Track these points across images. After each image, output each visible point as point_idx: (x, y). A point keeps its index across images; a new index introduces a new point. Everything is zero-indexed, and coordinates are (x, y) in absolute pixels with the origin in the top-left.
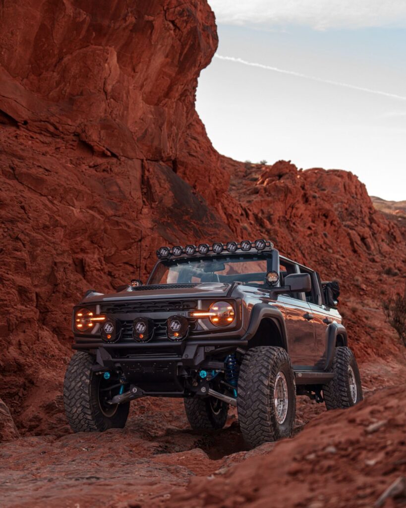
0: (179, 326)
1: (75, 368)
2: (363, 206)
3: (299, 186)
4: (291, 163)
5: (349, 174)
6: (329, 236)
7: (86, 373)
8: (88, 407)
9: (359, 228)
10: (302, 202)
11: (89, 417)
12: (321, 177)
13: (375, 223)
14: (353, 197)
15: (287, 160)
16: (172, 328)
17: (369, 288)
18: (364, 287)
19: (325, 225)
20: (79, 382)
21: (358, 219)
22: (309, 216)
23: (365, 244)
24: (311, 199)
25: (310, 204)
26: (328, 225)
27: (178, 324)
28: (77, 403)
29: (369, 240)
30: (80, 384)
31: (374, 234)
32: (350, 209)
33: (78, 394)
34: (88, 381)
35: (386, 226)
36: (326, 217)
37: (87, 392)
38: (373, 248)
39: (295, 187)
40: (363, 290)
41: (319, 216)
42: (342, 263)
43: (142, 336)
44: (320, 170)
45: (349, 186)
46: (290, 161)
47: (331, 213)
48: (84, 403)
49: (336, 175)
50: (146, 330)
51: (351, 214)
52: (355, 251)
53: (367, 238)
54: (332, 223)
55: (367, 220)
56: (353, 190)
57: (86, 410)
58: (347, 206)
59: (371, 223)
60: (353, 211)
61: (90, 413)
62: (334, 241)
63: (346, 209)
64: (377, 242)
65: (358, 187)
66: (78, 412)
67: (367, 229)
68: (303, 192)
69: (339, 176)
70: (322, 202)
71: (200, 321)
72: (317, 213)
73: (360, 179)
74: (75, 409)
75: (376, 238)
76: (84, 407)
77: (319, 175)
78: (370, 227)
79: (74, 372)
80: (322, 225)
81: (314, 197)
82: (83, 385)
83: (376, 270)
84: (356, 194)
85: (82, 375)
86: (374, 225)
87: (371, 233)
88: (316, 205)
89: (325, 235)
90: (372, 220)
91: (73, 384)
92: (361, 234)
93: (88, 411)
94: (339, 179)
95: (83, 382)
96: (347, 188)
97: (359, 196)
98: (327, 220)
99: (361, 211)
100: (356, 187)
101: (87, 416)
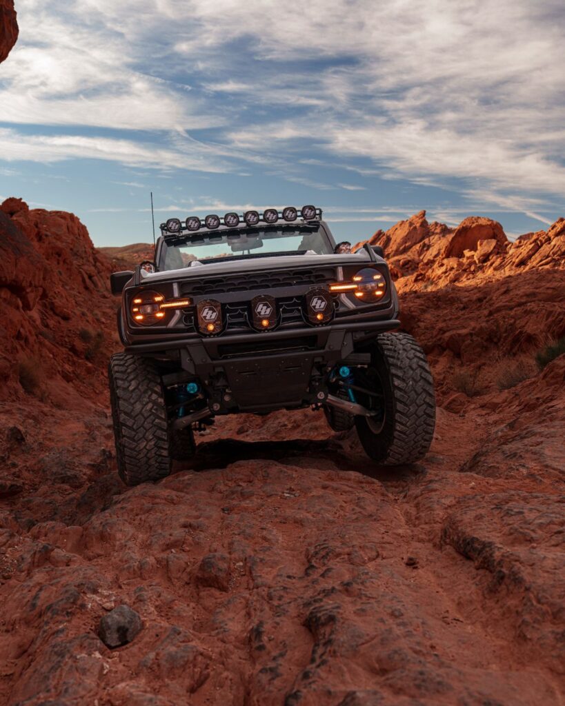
0: (324, 303)
1: (133, 382)
2: (86, 246)
3: (32, 224)
4: (22, 201)
5: (72, 216)
6: (63, 274)
7: (156, 389)
8: (166, 438)
9: (86, 267)
10: (36, 240)
11: (165, 453)
12: (44, 218)
13: (100, 262)
14: (77, 238)
15: (18, 198)
16: (314, 307)
17: (108, 322)
18: (103, 320)
19: (58, 263)
20: (147, 403)
21: (83, 258)
22: (43, 254)
23: (93, 282)
24: (44, 237)
25: (44, 242)
26: (61, 263)
27: (323, 301)
28: (147, 434)
29: (95, 278)
30: (150, 405)
31: (99, 272)
32: (75, 250)
33: (148, 420)
34: (161, 400)
35: (109, 266)
36: (59, 255)
37: (163, 416)
38: (100, 285)
39: (29, 225)
40: (103, 323)
41: (52, 254)
42: (80, 299)
43: (265, 323)
44: (43, 211)
45: (72, 227)
46: (21, 199)
47: (64, 251)
48: (159, 433)
49: (58, 216)
50: (272, 313)
51: (76, 254)
52: (86, 288)
53: (94, 276)
54: (64, 262)
55: (91, 259)
56: (76, 231)
57: (161, 443)
58: (71, 246)
59: (95, 262)
60: (78, 251)
61: (166, 447)
62: (68, 279)
63: (71, 249)
64: (103, 280)
65: (80, 228)
66: (147, 447)
67: (93, 268)
68: (36, 230)
69: (61, 218)
70: (54, 241)
71: (343, 296)
72: (50, 251)
73: (81, 221)
74: (145, 443)
75: (101, 277)
76: (159, 439)
77: (42, 217)
78: (95, 266)
79: (134, 389)
80: (56, 263)
81: (47, 236)
82: (155, 407)
83: (108, 305)
84: (79, 235)
85: (150, 393)
86: (98, 264)
87: (96, 271)
88: (49, 243)
89: (60, 272)
90: (96, 260)
91: (138, 406)
92: (88, 272)
93: (164, 444)
94: (63, 221)
95: (155, 403)
96: (70, 229)
97: (82, 238)
98: (60, 258)
99: (85, 251)
100: (79, 229)
101: (162, 451)
